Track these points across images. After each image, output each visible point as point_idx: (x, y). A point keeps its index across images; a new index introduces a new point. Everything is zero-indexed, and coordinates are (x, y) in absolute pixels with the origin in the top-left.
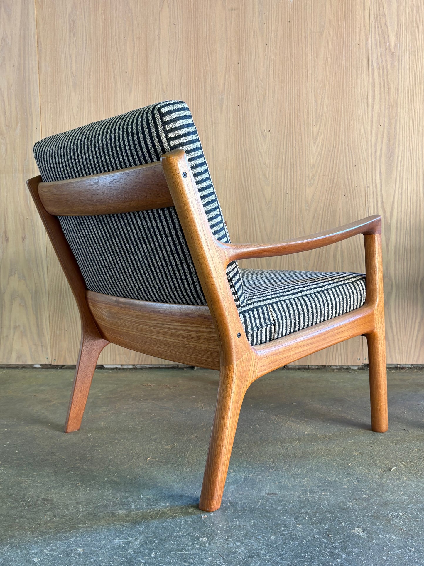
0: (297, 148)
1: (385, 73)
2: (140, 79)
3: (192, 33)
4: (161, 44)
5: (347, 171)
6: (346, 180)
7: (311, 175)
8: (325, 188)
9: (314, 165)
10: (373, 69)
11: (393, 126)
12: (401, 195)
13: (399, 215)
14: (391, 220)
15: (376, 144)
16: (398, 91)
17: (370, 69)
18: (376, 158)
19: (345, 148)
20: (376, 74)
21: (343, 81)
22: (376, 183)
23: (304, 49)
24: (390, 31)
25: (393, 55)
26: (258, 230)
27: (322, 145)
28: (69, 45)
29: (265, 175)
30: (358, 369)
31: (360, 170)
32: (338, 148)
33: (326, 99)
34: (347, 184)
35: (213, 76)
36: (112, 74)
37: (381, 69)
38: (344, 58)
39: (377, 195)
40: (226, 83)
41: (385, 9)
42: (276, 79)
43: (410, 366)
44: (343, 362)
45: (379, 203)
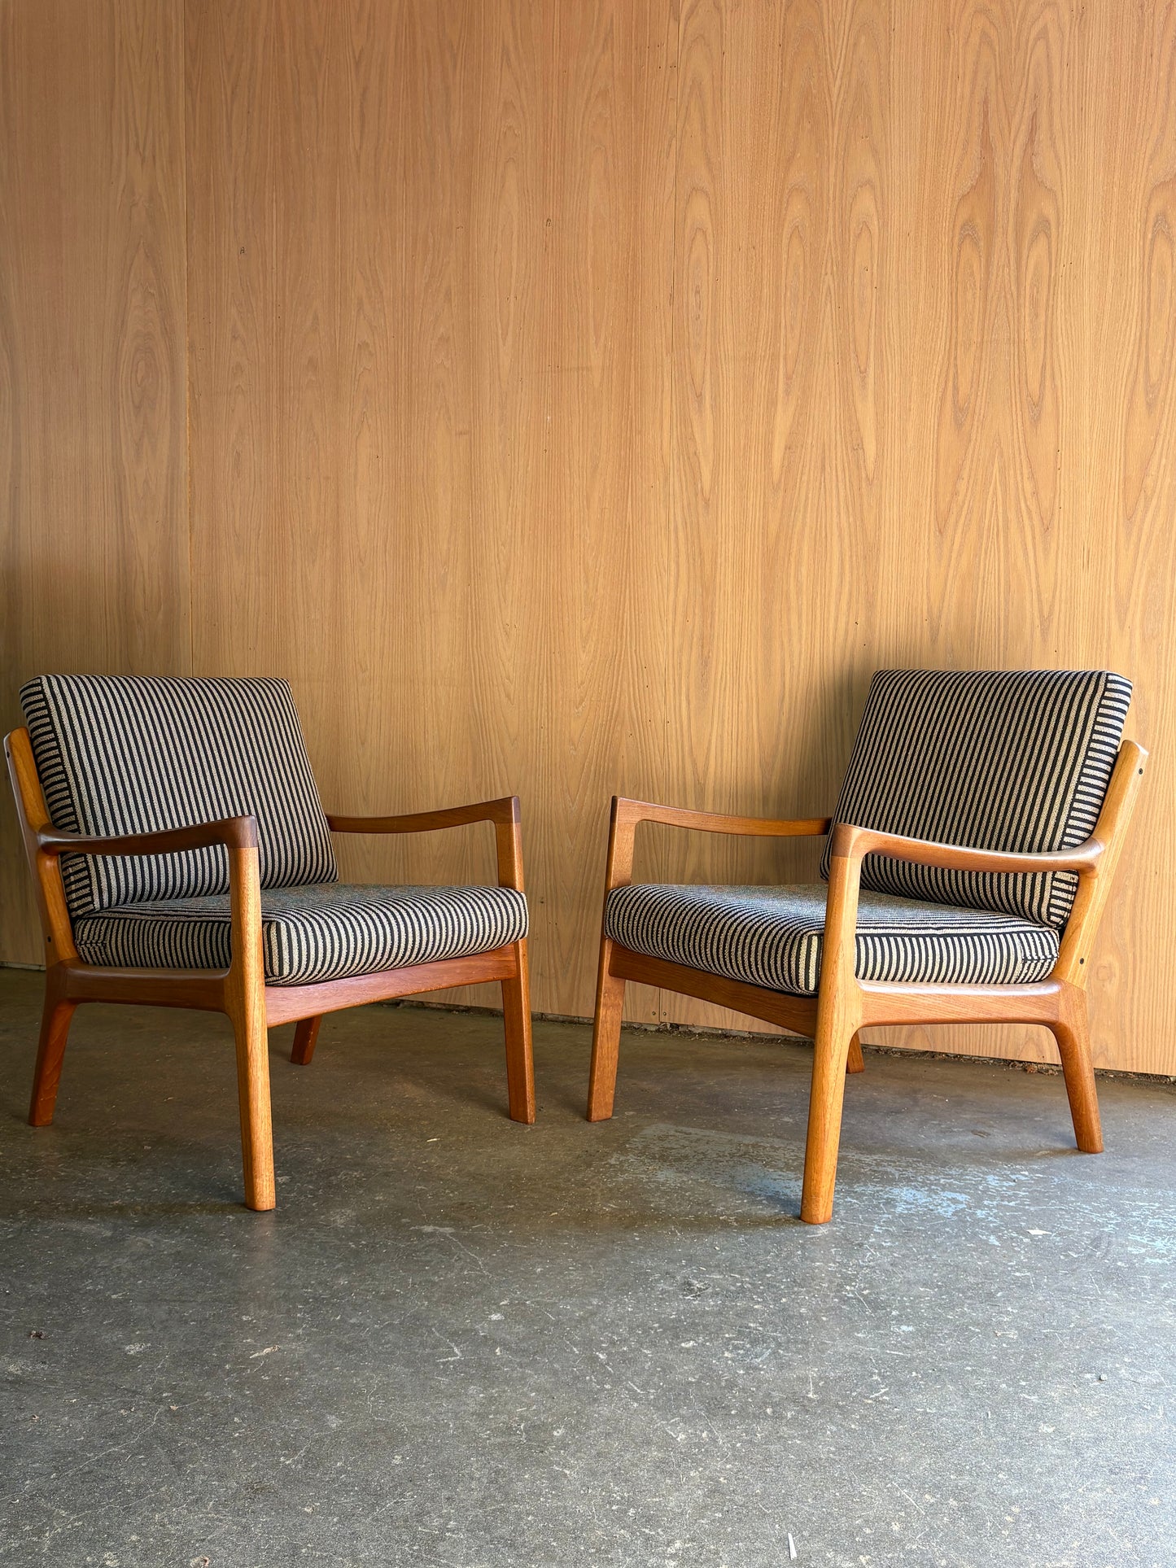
0: (558, 655)
1: (695, 533)
2: (328, 542)
3: (403, 469)
4: (358, 488)
5: (634, 694)
6: (633, 708)
7: (578, 699)
8: (600, 722)
9: (582, 683)
10: (676, 528)
11: (709, 622)
12: (722, 737)
13: (719, 772)
14: (705, 780)
15: (681, 650)
16: (716, 563)
17: (672, 528)
18: (680, 675)
19: (631, 657)
20: (681, 534)
21: (629, 546)
22: (681, 716)
23: (568, 496)
24: (702, 464)
25: (707, 502)
26: (499, 785)
27: (595, 651)
28: (232, 489)
29: (508, 696)
30: (658, 1031)
31: (655, 694)
32: (620, 656)
33: (602, 576)
34: (635, 716)
35: (432, 537)
36: (290, 533)
37: (688, 525)
38: (629, 510)
39: (682, 736)
40: (452, 549)
41: (695, 429)
42: (526, 543)
43: (746, 1035)
44: (629, 1015)
45: (687, 749)
